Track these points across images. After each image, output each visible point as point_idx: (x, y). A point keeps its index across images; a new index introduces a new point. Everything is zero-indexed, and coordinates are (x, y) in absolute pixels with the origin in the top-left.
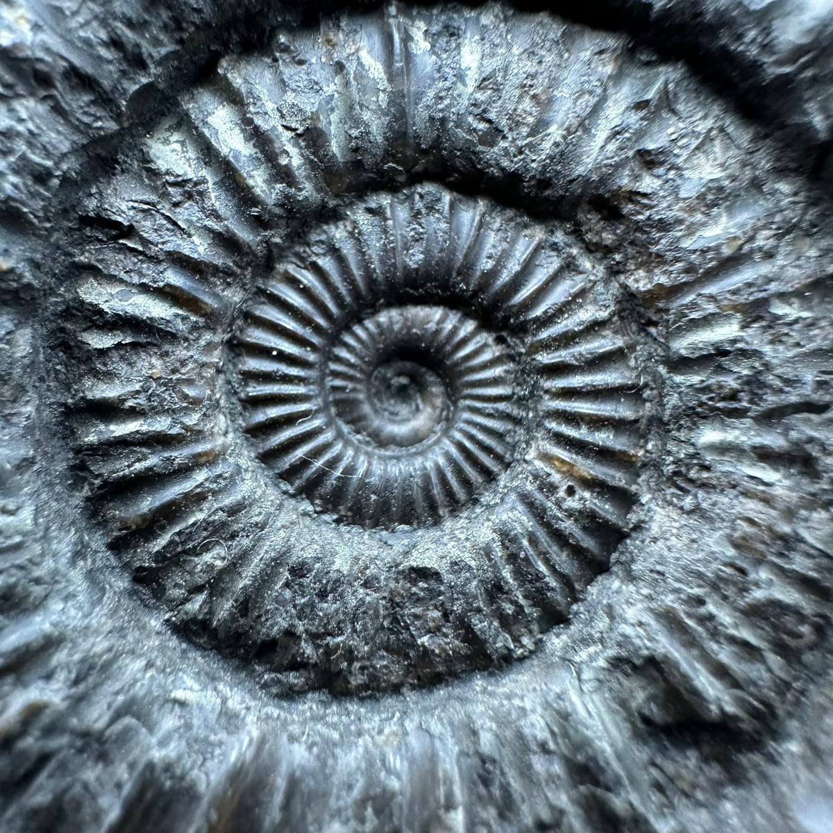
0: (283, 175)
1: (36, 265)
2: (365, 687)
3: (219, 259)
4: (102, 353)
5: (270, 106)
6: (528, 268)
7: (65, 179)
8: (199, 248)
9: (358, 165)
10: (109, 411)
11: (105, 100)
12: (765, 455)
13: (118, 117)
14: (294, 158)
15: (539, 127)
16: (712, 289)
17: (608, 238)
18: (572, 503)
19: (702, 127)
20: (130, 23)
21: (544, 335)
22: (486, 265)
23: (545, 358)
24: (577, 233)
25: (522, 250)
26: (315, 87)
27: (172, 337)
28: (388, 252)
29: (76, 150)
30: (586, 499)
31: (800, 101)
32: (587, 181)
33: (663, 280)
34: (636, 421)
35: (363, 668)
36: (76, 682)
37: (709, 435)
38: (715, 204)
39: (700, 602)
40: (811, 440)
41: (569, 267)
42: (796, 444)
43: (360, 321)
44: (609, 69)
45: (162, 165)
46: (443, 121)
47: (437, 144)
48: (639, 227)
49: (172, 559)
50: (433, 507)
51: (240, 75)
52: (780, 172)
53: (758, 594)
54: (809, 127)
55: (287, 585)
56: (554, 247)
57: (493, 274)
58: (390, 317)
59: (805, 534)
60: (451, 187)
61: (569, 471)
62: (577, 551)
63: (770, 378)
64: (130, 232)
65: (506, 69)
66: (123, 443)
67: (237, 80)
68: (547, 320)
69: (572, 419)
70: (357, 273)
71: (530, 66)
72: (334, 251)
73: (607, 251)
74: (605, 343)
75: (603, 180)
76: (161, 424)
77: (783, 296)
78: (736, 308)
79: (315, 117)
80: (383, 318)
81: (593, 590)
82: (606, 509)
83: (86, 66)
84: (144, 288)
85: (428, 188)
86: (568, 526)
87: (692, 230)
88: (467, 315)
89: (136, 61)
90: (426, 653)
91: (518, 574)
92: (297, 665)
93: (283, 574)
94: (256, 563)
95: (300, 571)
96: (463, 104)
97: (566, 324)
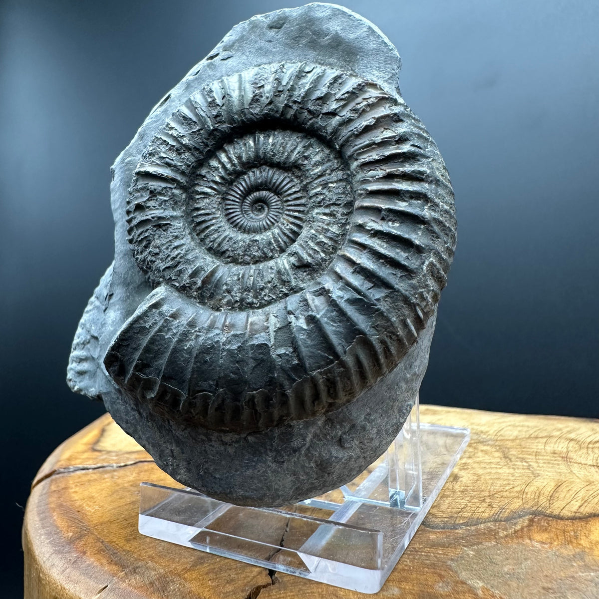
0: (234, 165)
1: (187, 182)
2: (241, 263)
3: (221, 181)
4: (198, 199)
5: (232, 152)
6: (283, 181)
7: (193, 167)
8: (217, 179)
9: (248, 163)
10: (198, 209)
11: (201, 152)
12: (325, 214)
13: (203, 156)
14: (236, 161)
15: (283, 153)
16: (316, 182)
17: (300, 174)
18: (288, 227)
19: (317, 150)
20: (207, 139)
21: (286, 194)
22: (274, 181)
23: (286, 199)
24: (293, 174)
25: (282, 178)
26: (241, 148)
27: (211, 196)
28: (255, 179)
29: (196, 161)
30: (291, 226)
31: (334, 143)
32: (293, 163)
33: (308, 181)
34: (304, 211)
35: (241, 258)
36: (187, 251)
37: (316, 211)
38: (318, 165)
39: (307, 242)
40: (334, 211)
41: (292, 181)
42: (331, 211)
43: (250, 195)
44: (299, 140)
45: (211, 164)
46: (265, 153)
47: (264, 157)
48: (304, 171)
50: (261, 229)
53: (319, 240)
54: (336, 148)
55: (228, 241)
56: (289, 177)
57: (275, 183)
58: (256, 194)
59: (330, 228)
60: (268, 166)
61: (288, 221)
62: (288, 237)
63: (327, 199)
64: (205, 177)
65: (277, 142)
66: (201, 215)
67: (226, 148)
68: (286, 191)
69: (289, 210)
70: (249, 184)
71: (283, 141)
72: (245, 180)
73: (300, 177)
74: (299, 195)
75: (296, 162)
76: (207, 211)
77: (332, 183)
78: (321, 185)
79: (240, 154)
80: (255, 194)
81: (292, 246)
82: (295, 228)
83: (198, 147)
84: (206, 187)
85: (264, 167)
86: (286, 232)
87: (313, 170)
88: (271, 192)
89: (206, 145)
90: (255, 256)
91: (275, 241)
92: (229, 257)
93: (227, 239)
94: (223, 237)
95: (231, 239)
96: (269, 149)
97: (289, 192)
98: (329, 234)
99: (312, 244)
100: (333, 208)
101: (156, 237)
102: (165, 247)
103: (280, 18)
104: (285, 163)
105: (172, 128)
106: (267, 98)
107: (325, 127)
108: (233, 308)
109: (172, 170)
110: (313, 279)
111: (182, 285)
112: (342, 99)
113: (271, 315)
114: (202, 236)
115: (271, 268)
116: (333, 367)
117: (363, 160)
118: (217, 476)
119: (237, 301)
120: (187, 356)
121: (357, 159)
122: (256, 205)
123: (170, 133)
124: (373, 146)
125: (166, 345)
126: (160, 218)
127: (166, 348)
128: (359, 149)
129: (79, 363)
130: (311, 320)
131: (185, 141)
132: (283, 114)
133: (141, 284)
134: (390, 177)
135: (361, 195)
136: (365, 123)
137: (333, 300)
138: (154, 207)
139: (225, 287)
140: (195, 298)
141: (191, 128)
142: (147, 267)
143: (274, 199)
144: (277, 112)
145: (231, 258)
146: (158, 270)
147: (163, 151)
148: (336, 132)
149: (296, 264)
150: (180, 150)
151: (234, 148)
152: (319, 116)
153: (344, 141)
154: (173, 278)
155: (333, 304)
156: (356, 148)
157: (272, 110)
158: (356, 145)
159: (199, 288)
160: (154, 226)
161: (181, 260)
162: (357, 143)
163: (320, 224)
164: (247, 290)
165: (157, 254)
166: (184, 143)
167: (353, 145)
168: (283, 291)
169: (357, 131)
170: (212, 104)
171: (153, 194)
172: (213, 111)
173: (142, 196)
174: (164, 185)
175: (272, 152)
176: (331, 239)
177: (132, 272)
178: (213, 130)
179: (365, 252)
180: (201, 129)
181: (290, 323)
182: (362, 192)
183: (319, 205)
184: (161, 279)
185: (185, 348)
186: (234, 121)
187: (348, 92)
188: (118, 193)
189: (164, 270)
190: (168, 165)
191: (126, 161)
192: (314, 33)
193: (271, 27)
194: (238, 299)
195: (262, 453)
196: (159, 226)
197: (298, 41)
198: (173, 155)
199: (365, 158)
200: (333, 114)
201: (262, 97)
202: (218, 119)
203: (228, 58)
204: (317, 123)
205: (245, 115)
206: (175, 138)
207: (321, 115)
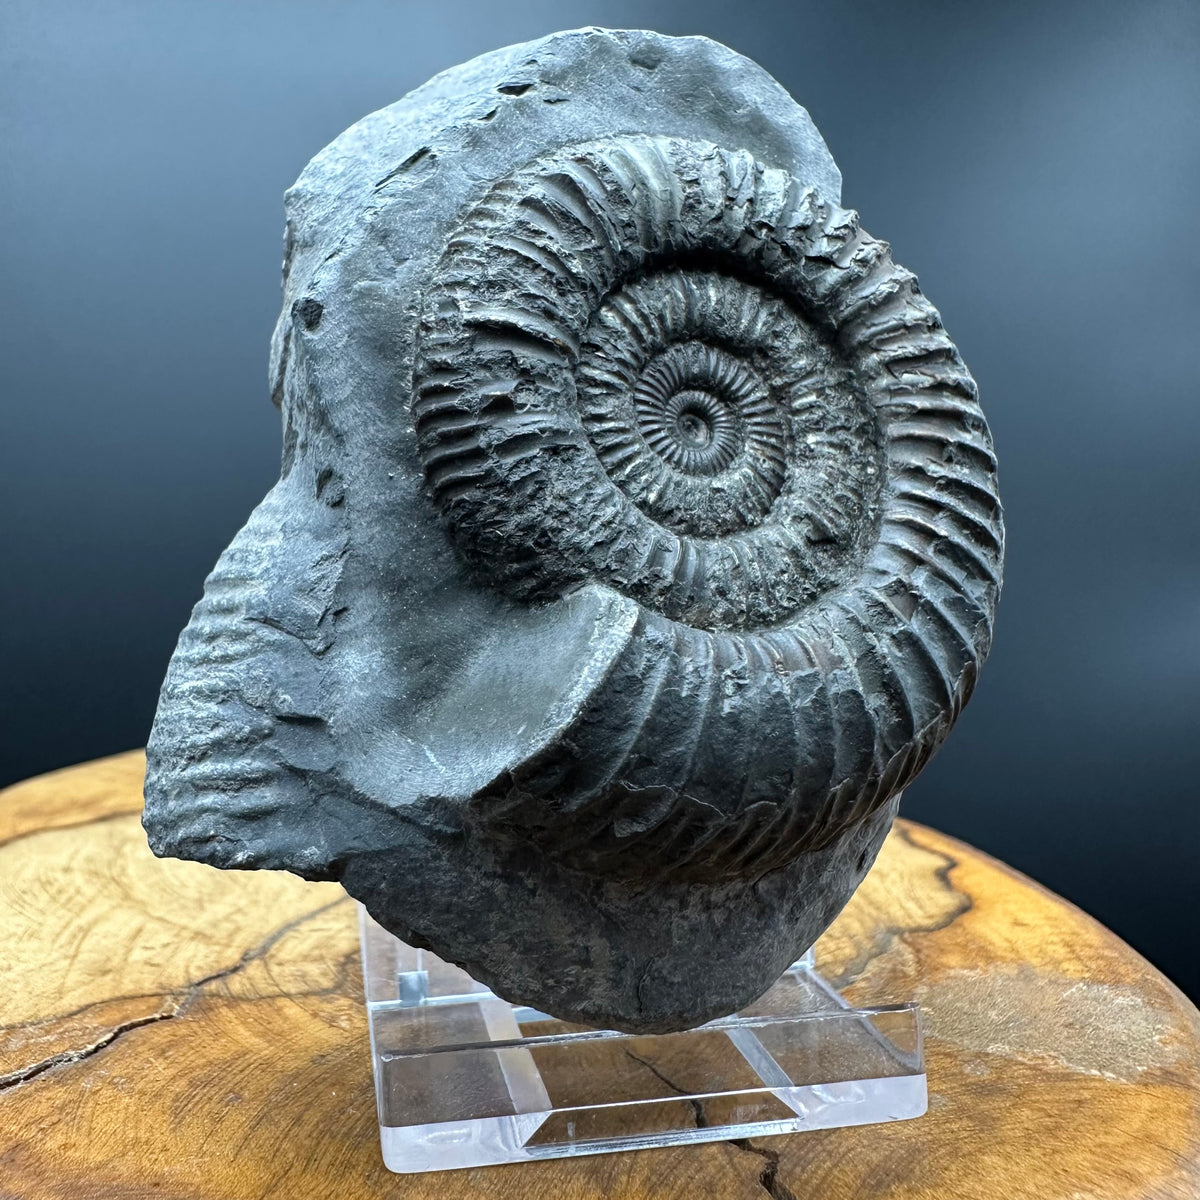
0: (652, 331)
2: (704, 533)
3: (633, 361)
4: (596, 396)
5: (645, 305)
6: (736, 375)
8: (626, 356)
9: (675, 330)
10: (600, 418)
12: (832, 445)
14: (655, 325)
15: (738, 320)
16: (805, 383)
17: (764, 365)
18: (765, 466)
19: (792, 323)
20: (608, 269)
21: (745, 401)
22: (721, 374)
23: (745, 411)
24: (752, 363)
25: (732, 369)
26: (659, 299)
27: (620, 391)
28: (686, 366)
30: (770, 464)
31: (827, 315)
32: (757, 340)
33: (786, 380)
35: (703, 525)
37: (811, 439)
38: (801, 352)
40: (845, 439)
41: (750, 376)
42: (840, 440)
43: (674, 396)
44: (758, 300)
45: (609, 324)
46: (705, 315)
47: (702, 324)
48: (776, 361)
49: (632, 477)
50: (714, 468)
51: (637, 291)
52: (821, 343)
53: (838, 493)
54: (830, 325)
56: (745, 368)
57: (724, 378)
58: (686, 395)
60: (705, 343)
62: (770, 485)
63: (829, 417)
64: (598, 348)
65: (724, 298)
66: (610, 431)
67: (630, 293)
68: (745, 396)
69: (760, 433)
70: (676, 374)
71: (732, 297)
72: (666, 365)
73: (763, 370)
74: (767, 405)
75: (762, 341)
76: (622, 425)
77: (829, 387)
78: (814, 390)
79: (661, 310)
80: (684, 395)
81: (776, 502)
82: (778, 469)
83: (594, 283)
84: (608, 372)
85: (698, 342)
86: (765, 474)
87: (795, 361)
88: (713, 396)
90: (725, 520)
91: (752, 491)
92: (681, 521)
93: (672, 485)
94: (663, 480)
95: (678, 484)
96: (711, 310)
97: (752, 398)
98: (849, 483)
99: (828, 500)
100: (842, 435)
101: (553, 474)
102: (579, 499)
103: (651, 48)
104: (742, 341)
105: (538, 233)
106: (712, 207)
107: (812, 284)
108: (736, 626)
109: (557, 327)
110: (841, 565)
111: (635, 581)
112: (837, 238)
113: (835, 635)
114: (622, 475)
115: (778, 545)
116: (936, 723)
117: (893, 354)
118: (676, 981)
119: (742, 612)
120: (730, 731)
121: (877, 350)
122: (684, 418)
123: (540, 242)
124: (902, 331)
125: (684, 714)
126: (557, 433)
127: (686, 719)
128: (881, 332)
129: (237, 790)
130: (908, 640)
131: (576, 266)
132: (737, 244)
133: (447, 583)
134: (939, 387)
135: (897, 415)
136: (885, 289)
137: (928, 602)
138: (536, 406)
139: (713, 586)
140: (658, 609)
141: (579, 243)
142: (537, 544)
143: (718, 410)
144: (726, 238)
145: (683, 525)
146: (578, 549)
147: (531, 283)
148: (834, 295)
149: (813, 538)
150: (566, 283)
151: (648, 297)
152: (800, 259)
153: (851, 314)
154: (614, 567)
155: (930, 610)
156: (873, 329)
157: (717, 231)
158: (874, 325)
159: (668, 588)
160: (545, 450)
161: (623, 528)
162: (876, 322)
163: (831, 462)
164: (754, 587)
165: (565, 513)
166: (574, 271)
167: (869, 323)
168: (806, 589)
169: (875, 299)
170: (617, 197)
171: (527, 376)
172: (617, 212)
173: (497, 378)
174: (548, 359)
175: (718, 315)
176: (854, 491)
177: (413, 555)
178: (621, 253)
179: (941, 514)
180: (601, 248)
181: (874, 647)
182: (901, 410)
183: (816, 427)
184: (583, 571)
185: (723, 714)
186: (655, 241)
187: (846, 227)
188: (341, 365)
189: (591, 550)
190: (549, 315)
191: (355, 286)
192: (719, 96)
193: (635, 62)
194: (744, 607)
195: (773, 909)
196: (555, 451)
197: (692, 103)
198: (553, 295)
199: (894, 350)
200: (826, 261)
201: (700, 203)
202: (629, 231)
203: (559, 100)
204: (798, 272)
205: (674, 232)
206: (552, 256)
207: (803, 261)
